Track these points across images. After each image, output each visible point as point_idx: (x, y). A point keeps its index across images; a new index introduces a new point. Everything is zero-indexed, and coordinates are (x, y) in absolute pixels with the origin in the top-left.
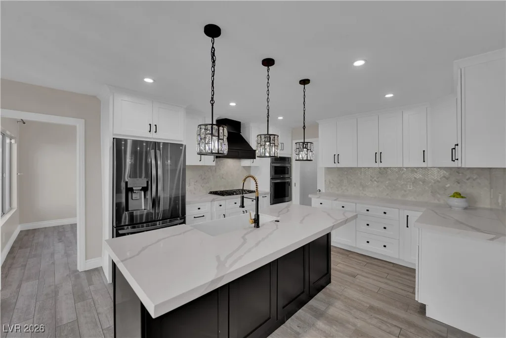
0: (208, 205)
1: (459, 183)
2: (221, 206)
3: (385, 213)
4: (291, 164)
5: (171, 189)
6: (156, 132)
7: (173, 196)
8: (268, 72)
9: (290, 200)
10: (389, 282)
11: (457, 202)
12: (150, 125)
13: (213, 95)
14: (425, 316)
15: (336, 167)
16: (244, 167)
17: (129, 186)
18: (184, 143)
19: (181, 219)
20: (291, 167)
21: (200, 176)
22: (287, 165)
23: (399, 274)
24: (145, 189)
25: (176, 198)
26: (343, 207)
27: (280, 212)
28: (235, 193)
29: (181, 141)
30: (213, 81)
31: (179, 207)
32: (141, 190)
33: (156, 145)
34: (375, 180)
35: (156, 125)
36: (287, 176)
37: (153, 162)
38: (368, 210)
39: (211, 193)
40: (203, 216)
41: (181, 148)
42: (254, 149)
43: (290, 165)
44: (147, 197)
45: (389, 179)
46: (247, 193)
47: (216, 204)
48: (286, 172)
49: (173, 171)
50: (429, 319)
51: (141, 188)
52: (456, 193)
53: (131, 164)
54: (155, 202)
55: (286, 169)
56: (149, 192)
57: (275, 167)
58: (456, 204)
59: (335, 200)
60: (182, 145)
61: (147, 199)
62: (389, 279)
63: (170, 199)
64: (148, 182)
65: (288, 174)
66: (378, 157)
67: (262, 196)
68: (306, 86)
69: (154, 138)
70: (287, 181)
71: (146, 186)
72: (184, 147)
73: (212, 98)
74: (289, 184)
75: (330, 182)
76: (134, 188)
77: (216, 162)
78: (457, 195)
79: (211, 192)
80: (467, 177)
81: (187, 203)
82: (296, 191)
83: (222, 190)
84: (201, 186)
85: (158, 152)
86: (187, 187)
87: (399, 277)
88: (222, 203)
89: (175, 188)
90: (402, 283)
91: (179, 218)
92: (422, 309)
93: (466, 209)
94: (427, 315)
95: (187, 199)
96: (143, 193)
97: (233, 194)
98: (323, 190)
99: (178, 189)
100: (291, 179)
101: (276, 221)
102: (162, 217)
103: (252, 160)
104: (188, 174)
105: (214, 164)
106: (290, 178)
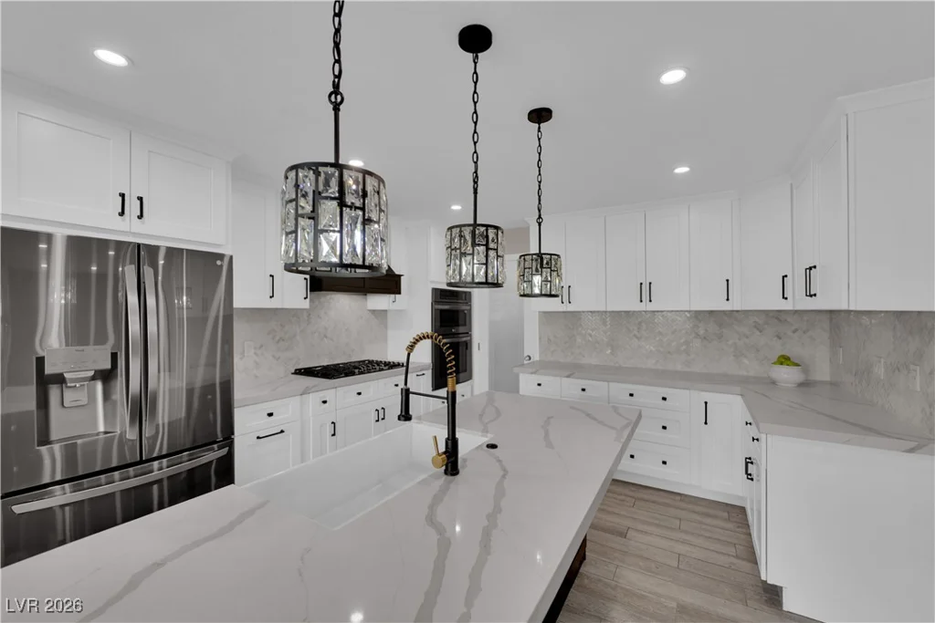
0: (294, 402)
1: (780, 338)
2: (325, 402)
3: (664, 399)
4: (470, 305)
5: (192, 366)
6: (141, 216)
7: (198, 383)
8: (475, 63)
9: (470, 377)
10: (688, 537)
11: (787, 375)
12: (123, 196)
13: (339, 77)
14: (781, 610)
15: (565, 310)
16: (373, 312)
17: (48, 370)
18: (226, 251)
19: (220, 448)
20: (470, 311)
21: (269, 334)
22: (464, 307)
23: (698, 518)
24: (106, 376)
25: (208, 389)
26: (583, 390)
27: (481, 416)
28: (357, 371)
29: (219, 246)
30: (337, 31)
31: (215, 414)
32: (93, 378)
33: (141, 254)
34: (635, 335)
35: (141, 199)
36: (461, 329)
37: (133, 299)
38: (631, 395)
39: (299, 372)
40: (282, 431)
41: (219, 263)
42: (397, 273)
43: (468, 308)
44: (114, 397)
45: (660, 333)
46: (382, 370)
47: (313, 399)
48: (460, 322)
49: (197, 323)
50: (791, 616)
51: (92, 373)
52: (783, 356)
53: (66, 305)
54: (141, 409)
55: (461, 316)
56: (119, 383)
57: (442, 311)
58: (786, 376)
59: (568, 377)
60: (221, 256)
61: (115, 403)
62: (686, 532)
63: (190, 392)
64: (114, 356)
65: (465, 325)
66: (646, 291)
67: (415, 374)
68: (542, 125)
69: (134, 234)
70: (464, 339)
71: (109, 366)
72: (226, 260)
73: (336, 86)
74: (468, 345)
75: (549, 340)
76: (65, 375)
77: (311, 300)
78: (784, 360)
79: (300, 370)
80: (793, 328)
81: (236, 404)
82: (480, 359)
83: (325, 364)
84: (274, 356)
85: (148, 272)
86: (238, 362)
87: (701, 523)
88: (328, 395)
89: (203, 361)
90: (709, 538)
91: (215, 446)
92: (772, 595)
93: (801, 385)
94: (786, 608)
95: (238, 394)
96: (99, 386)
97: (353, 374)
98: (536, 357)
99: (210, 364)
100: (471, 336)
101: (489, 446)
102: (169, 448)
103: (392, 296)
104: (240, 329)
105: (306, 304)
106: (468, 333)
